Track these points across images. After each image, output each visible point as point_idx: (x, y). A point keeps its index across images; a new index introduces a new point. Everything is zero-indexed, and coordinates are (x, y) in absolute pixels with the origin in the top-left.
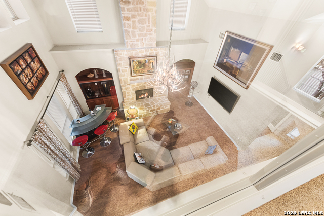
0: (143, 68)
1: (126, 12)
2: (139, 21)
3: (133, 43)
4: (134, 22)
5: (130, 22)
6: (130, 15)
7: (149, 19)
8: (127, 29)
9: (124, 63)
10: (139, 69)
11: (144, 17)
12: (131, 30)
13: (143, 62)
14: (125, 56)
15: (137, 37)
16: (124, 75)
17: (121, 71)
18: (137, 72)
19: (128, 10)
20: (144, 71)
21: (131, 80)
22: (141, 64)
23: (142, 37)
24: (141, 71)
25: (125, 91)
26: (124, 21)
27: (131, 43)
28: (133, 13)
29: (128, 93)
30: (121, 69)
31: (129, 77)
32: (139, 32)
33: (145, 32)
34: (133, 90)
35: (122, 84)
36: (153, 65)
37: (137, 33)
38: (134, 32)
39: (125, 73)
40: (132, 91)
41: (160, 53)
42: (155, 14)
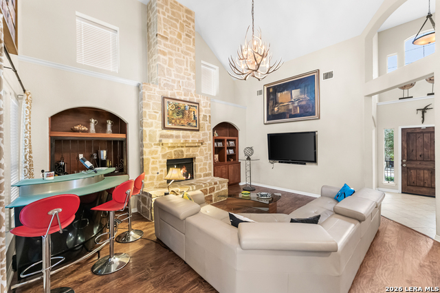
0: (181, 116)
1: (162, 46)
2: (176, 60)
3: (168, 83)
4: (170, 59)
5: (166, 58)
6: (167, 51)
7: (187, 62)
8: (161, 64)
9: (154, 103)
10: (175, 116)
11: (182, 59)
12: (166, 66)
13: (182, 108)
14: (156, 94)
15: (173, 77)
16: (152, 125)
17: (147, 117)
18: (173, 121)
19: (165, 45)
20: (182, 122)
21: (161, 136)
22: (180, 111)
23: (178, 79)
24: (178, 121)
25: (150, 157)
26: (159, 55)
27: (165, 82)
28: (171, 50)
29: (153, 163)
30: (147, 113)
31: (159, 131)
32: (176, 73)
33: (182, 74)
34: (164, 156)
35: (146, 141)
36: (194, 116)
37: (173, 73)
38: (171, 70)
39: (154, 121)
40: (161, 159)
41: (202, 102)
42: (193, 60)
